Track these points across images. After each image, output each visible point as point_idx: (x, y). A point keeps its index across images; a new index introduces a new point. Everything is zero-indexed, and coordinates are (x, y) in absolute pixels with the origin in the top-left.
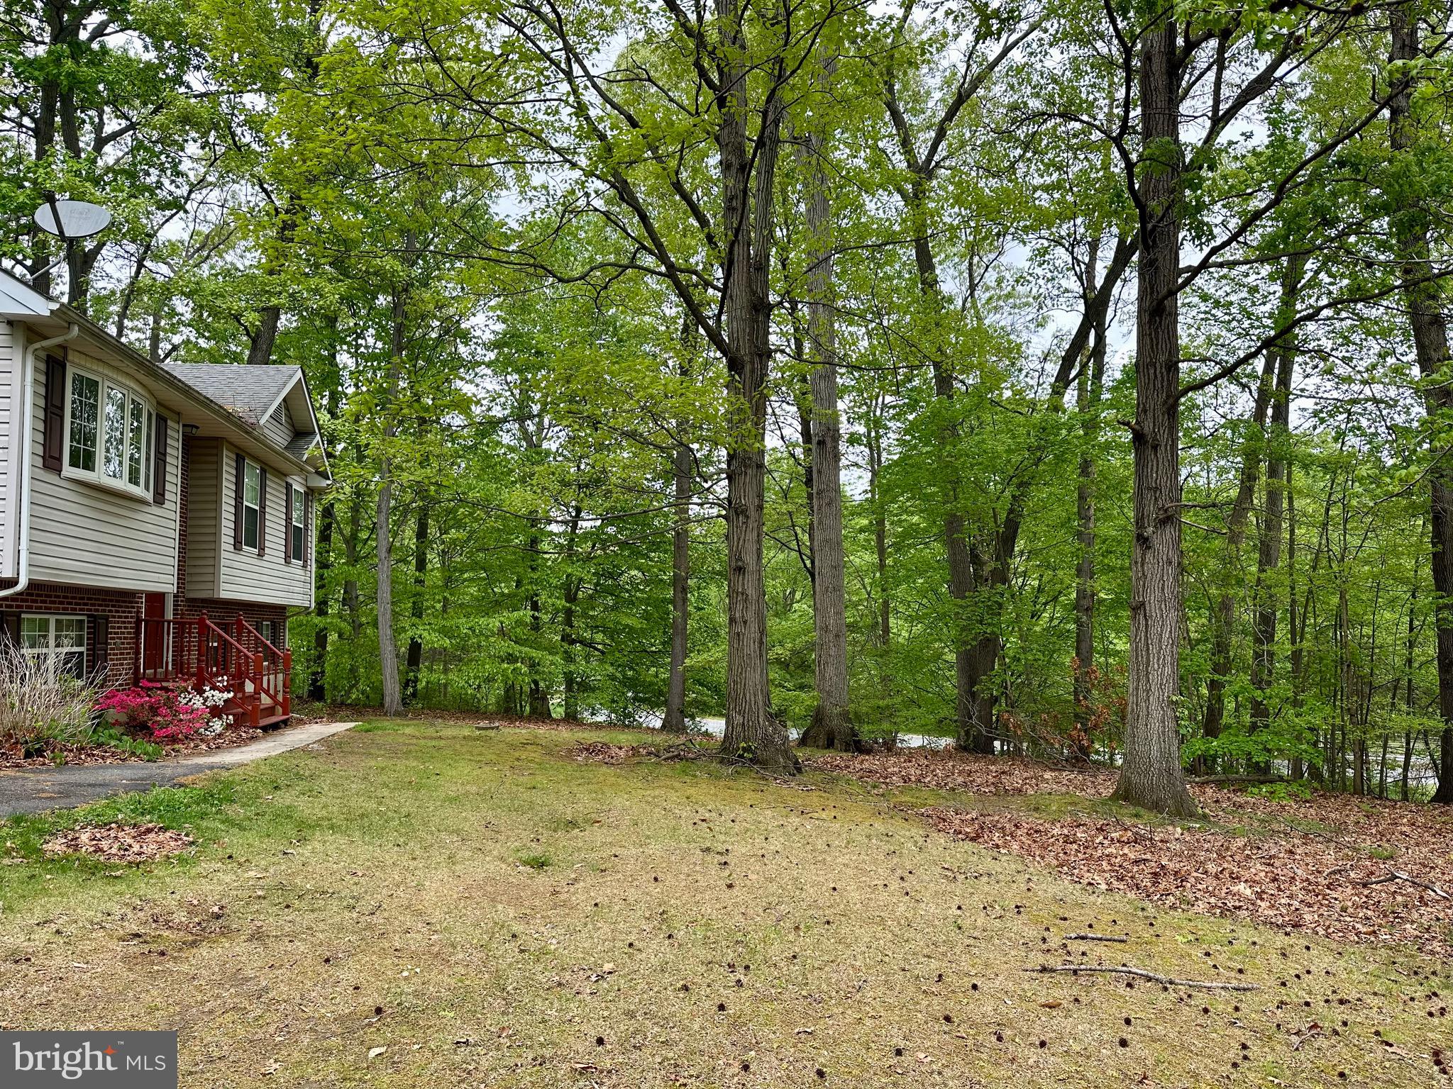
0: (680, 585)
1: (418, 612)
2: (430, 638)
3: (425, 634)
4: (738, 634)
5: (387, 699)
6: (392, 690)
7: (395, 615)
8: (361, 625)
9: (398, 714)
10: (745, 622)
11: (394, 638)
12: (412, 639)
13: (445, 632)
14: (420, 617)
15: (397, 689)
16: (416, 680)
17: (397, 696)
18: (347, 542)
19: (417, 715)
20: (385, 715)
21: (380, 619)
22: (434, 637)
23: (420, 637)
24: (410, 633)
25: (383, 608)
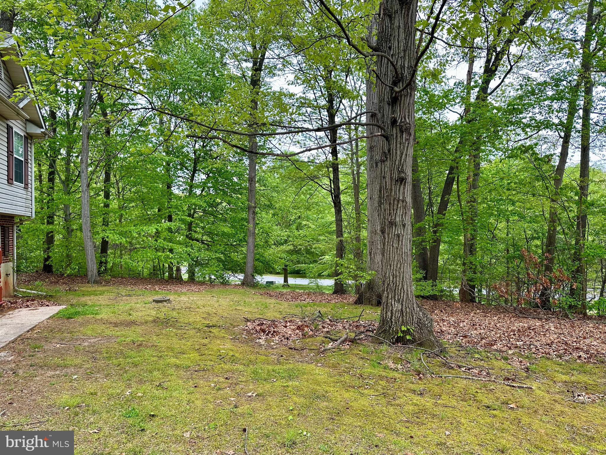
0: (251, 210)
1: (106, 223)
2: (113, 238)
3: (110, 235)
4: (398, 236)
5: (89, 274)
6: (93, 267)
7: (93, 226)
8: (72, 230)
9: (96, 282)
10: (404, 226)
11: (92, 238)
12: (103, 239)
13: (121, 234)
14: (107, 225)
15: (95, 268)
16: (106, 263)
17: (95, 271)
18: (63, 182)
19: (107, 283)
20: (88, 282)
21: (84, 226)
22: (116, 237)
23: (108, 237)
24: (101, 235)
25: (85, 221)
